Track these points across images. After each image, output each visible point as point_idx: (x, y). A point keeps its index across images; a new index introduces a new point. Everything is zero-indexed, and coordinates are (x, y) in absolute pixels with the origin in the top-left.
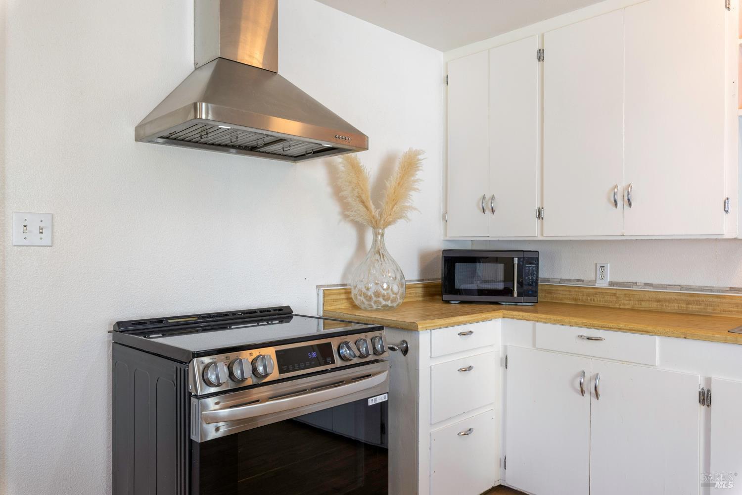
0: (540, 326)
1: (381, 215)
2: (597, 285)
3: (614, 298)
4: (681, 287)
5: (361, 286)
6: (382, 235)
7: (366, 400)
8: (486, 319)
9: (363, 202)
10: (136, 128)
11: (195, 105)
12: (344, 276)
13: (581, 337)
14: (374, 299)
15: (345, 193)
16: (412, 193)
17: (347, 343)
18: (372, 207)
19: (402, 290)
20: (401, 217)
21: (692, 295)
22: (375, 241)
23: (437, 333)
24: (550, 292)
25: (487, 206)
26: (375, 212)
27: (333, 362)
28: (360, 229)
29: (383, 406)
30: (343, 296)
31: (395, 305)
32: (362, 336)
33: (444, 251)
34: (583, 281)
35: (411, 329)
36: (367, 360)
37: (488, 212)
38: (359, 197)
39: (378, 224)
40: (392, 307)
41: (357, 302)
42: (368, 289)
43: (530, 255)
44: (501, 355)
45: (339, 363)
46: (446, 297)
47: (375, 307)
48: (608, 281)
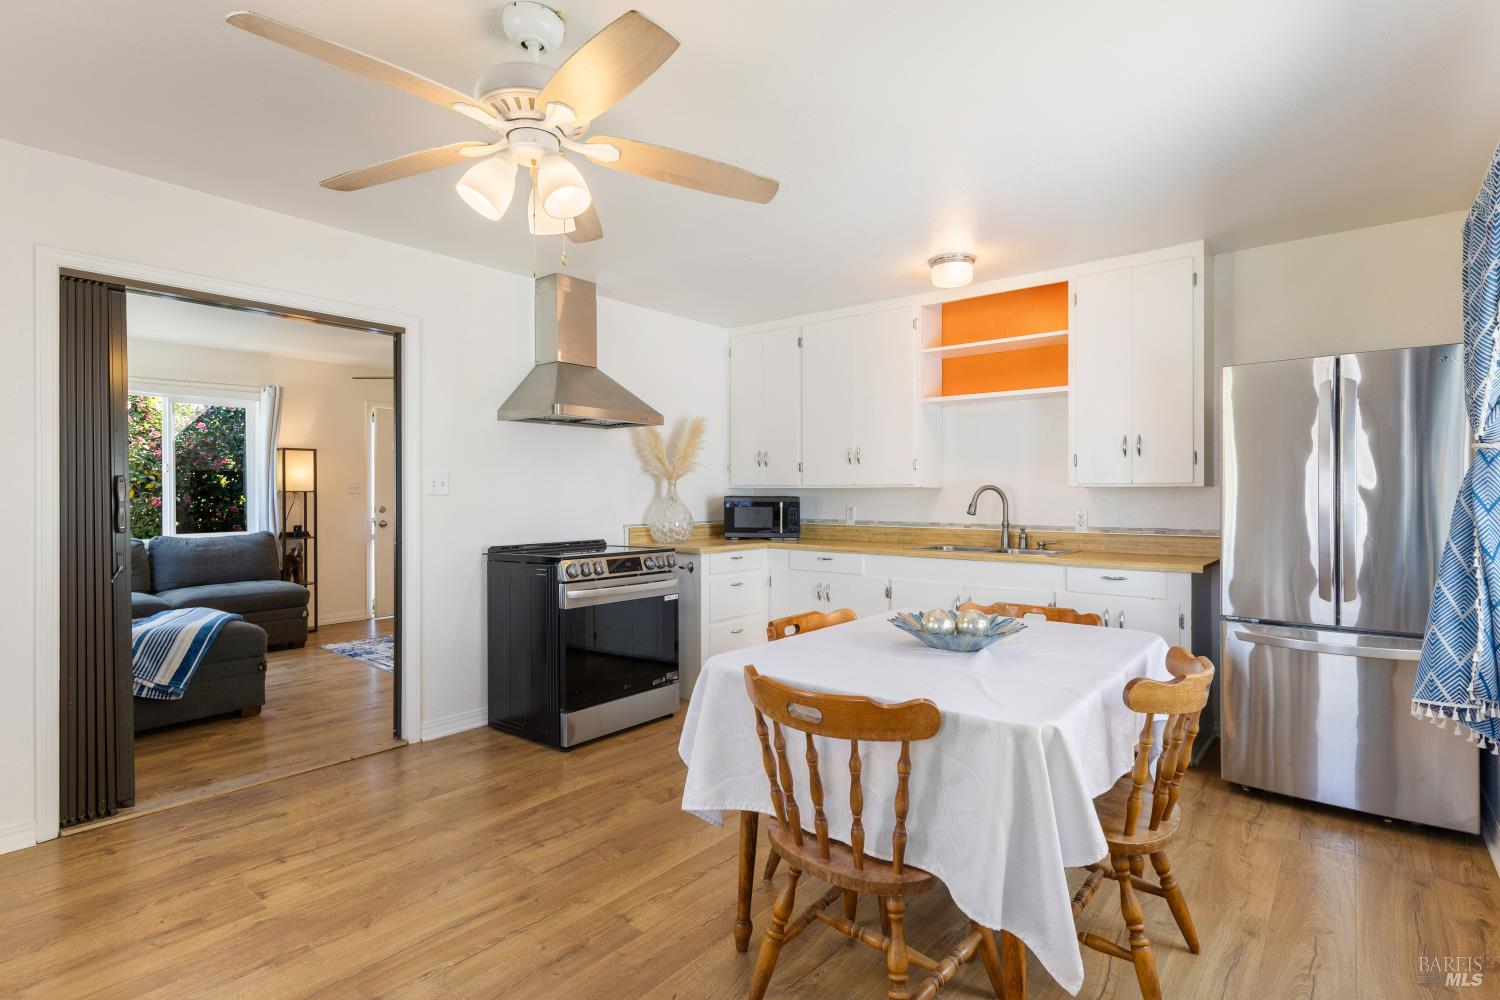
0: (794, 553)
1: (674, 469)
2: (847, 524)
3: (857, 533)
4: (901, 523)
5: (658, 525)
6: (675, 485)
7: (663, 597)
8: (753, 548)
9: (660, 460)
10: (499, 411)
11: (553, 406)
12: (645, 517)
13: (819, 558)
14: (669, 534)
15: (644, 453)
16: (699, 452)
17: (650, 558)
18: (667, 464)
19: (690, 528)
20: (690, 471)
21: (907, 529)
22: (669, 491)
23: (713, 556)
24: (813, 530)
25: (762, 461)
26: (670, 468)
27: (641, 569)
28: (657, 480)
29: (676, 602)
30: (644, 533)
31: (685, 539)
32: (660, 554)
33: (726, 497)
34: (837, 521)
35: (694, 553)
36: (663, 570)
37: (763, 465)
38: (657, 456)
39: (672, 477)
40: (682, 541)
41: (655, 537)
42: (664, 527)
43: (794, 500)
44: (767, 577)
45: (645, 570)
46: (727, 535)
47: (669, 541)
48: (855, 519)
